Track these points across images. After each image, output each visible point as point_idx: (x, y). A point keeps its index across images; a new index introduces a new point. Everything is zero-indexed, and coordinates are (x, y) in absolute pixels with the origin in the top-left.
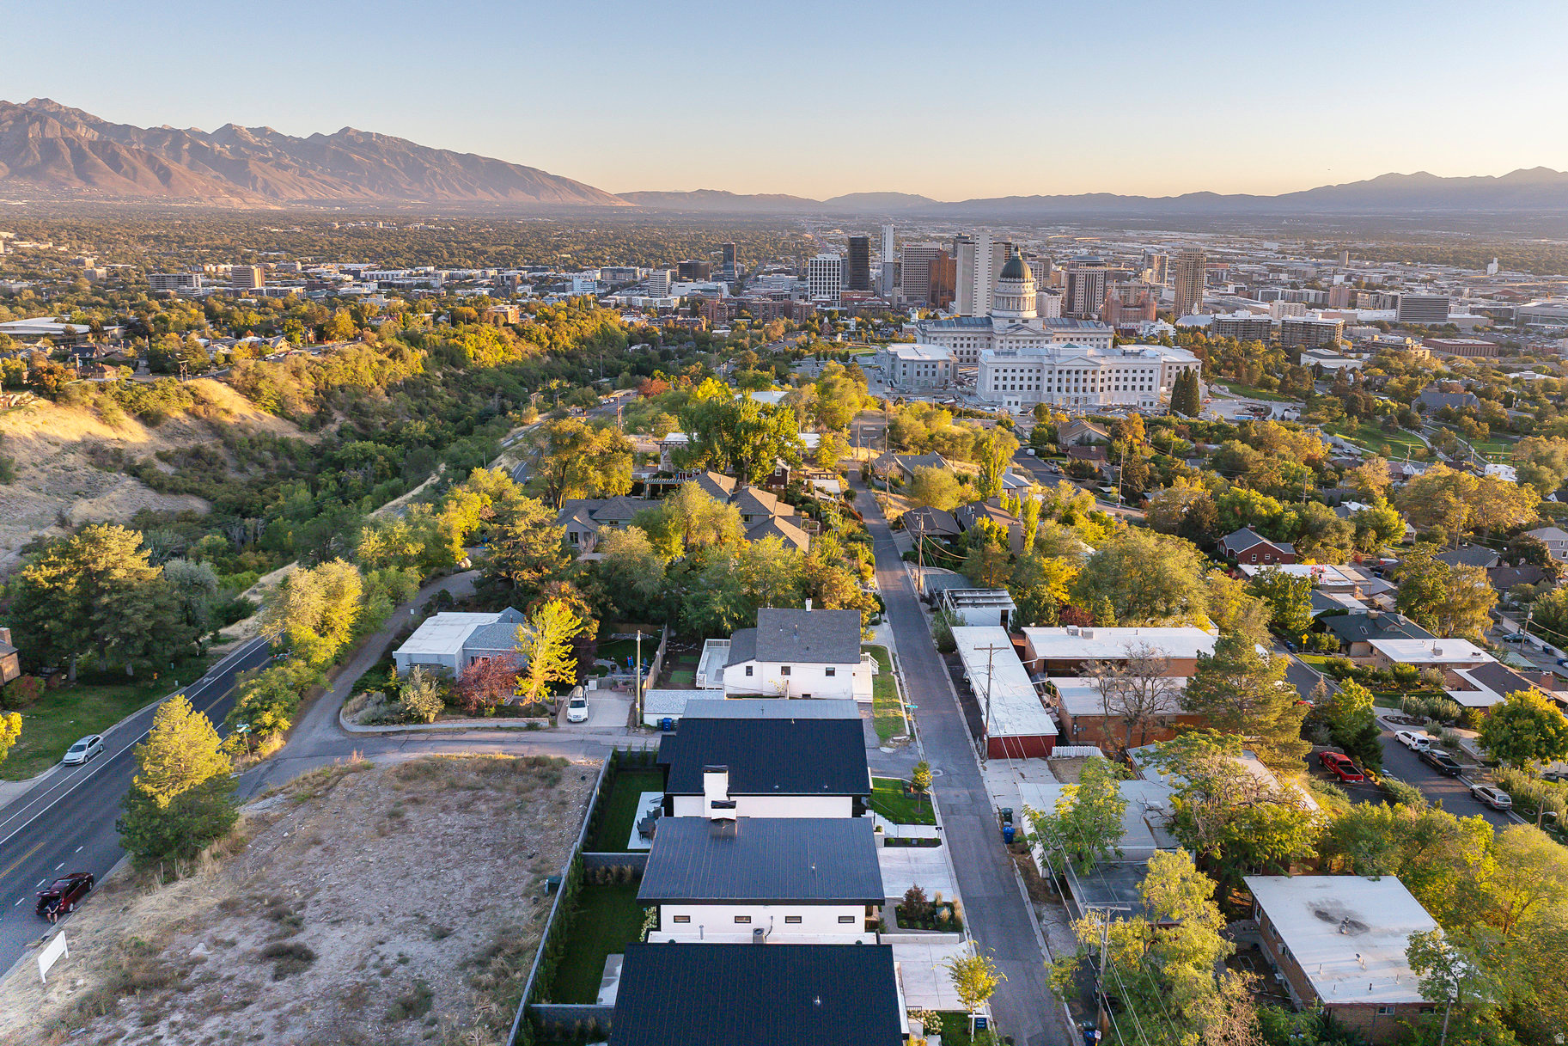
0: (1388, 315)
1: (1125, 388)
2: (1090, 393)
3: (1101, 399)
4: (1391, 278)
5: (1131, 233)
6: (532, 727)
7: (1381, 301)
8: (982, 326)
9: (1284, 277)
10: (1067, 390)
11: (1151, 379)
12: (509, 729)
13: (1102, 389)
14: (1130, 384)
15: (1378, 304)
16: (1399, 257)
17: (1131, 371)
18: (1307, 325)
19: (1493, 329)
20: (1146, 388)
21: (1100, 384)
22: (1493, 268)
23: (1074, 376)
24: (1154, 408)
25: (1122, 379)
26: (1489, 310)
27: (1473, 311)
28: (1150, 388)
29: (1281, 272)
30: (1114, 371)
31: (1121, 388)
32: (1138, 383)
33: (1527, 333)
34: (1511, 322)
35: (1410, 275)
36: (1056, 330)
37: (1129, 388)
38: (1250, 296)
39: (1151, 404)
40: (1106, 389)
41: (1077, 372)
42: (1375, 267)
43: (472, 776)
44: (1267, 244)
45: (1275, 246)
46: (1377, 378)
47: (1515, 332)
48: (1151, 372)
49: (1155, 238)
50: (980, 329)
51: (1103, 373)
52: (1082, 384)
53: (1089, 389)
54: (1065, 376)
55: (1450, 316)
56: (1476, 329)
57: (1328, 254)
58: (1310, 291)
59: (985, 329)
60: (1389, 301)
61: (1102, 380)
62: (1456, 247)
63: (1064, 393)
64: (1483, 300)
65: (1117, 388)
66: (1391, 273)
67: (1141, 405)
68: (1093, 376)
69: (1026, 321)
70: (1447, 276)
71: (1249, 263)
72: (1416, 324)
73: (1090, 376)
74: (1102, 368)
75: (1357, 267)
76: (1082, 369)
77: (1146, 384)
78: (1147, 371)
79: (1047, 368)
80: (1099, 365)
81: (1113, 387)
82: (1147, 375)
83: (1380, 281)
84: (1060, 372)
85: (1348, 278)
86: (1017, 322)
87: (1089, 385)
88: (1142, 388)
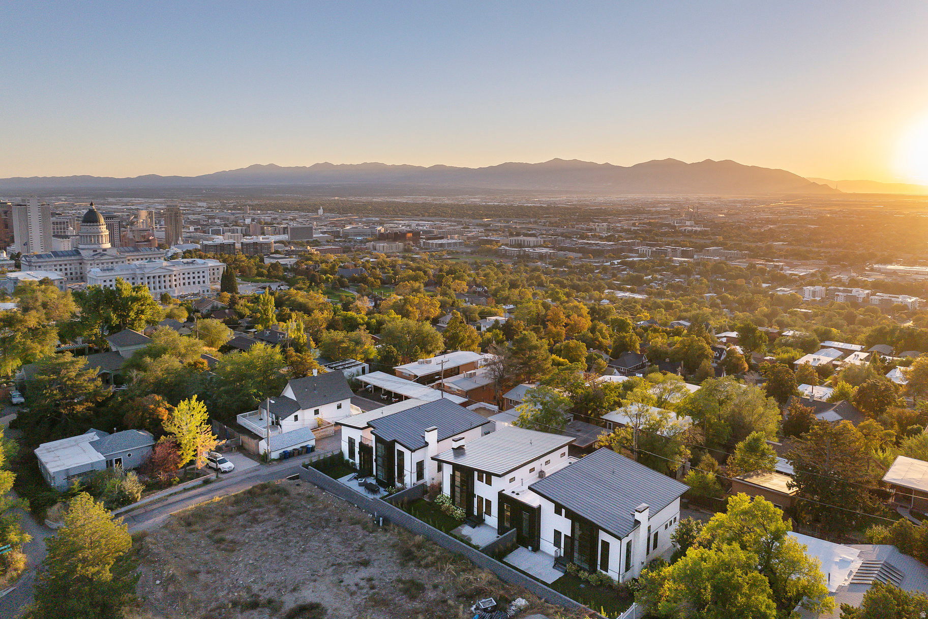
0: (284, 237)
1: (189, 283)
2: (169, 289)
3: (176, 291)
4: (275, 219)
5: (111, 200)
6: (207, 482)
7: (277, 231)
8: (74, 255)
9: (217, 221)
10: (154, 289)
11: (204, 277)
12: (194, 488)
13: (176, 286)
14: (192, 280)
15: (276, 232)
16: (275, 208)
17: (191, 273)
18: (255, 244)
19: (335, 241)
20: (201, 282)
21: (174, 283)
22: (321, 211)
23: (157, 279)
24: (209, 293)
25: (186, 278)
26: (329, 232)
27: (322, 233)
28: (204, 282)
29: (214, 218)
30: (181, 274)
31: (187, 284)
32: (197, 280)
33: (350, 242)
34: (341, 237)
35: (283, 217)
36: (126, 254)
37: (192, 283)
38: (205, 232)
39: (208, 291)
40: (178, 285)
41: (159, 277)
42: (263, 214)
43: (230, 508)
44: (199, 204)
45: (204, 204)
46: (311, 266)
47: (344, 241)
48: (203, 272)
49: (129, 202)
50: (73, 258)
51: (175, 275)
52: (163, 284)
53: (168, 286)
54: (152, 280)
55: (314, 236)
56: (328, 242)
57: (235, 208)
58: (238, 227)
59: (77, 257)
60: (282, 230)
61: (175, 280)
62: (298, 202)
63: (153, 290)
64: (325, 227)
65: (184, 284)
66: (273, 216)
67: (201, 292)
68: (169, 278)
69: (105, 250)
70: (301, 217)
71: (193, 214)
72: (300, 241)
73: (167, 279)
74: (175, 273)
75: (254, 214)
76: (163, 274)
77: (201, 280)
78: (201, 272)
79: (139, 277)
80: (173, 271)
81: (182, 284)
82: (201, 275)
83: (270, 220)
84: (148, 278)
85: (253, 220)
86: (99, 251)
87: (168, 284)
88: (199, 282)
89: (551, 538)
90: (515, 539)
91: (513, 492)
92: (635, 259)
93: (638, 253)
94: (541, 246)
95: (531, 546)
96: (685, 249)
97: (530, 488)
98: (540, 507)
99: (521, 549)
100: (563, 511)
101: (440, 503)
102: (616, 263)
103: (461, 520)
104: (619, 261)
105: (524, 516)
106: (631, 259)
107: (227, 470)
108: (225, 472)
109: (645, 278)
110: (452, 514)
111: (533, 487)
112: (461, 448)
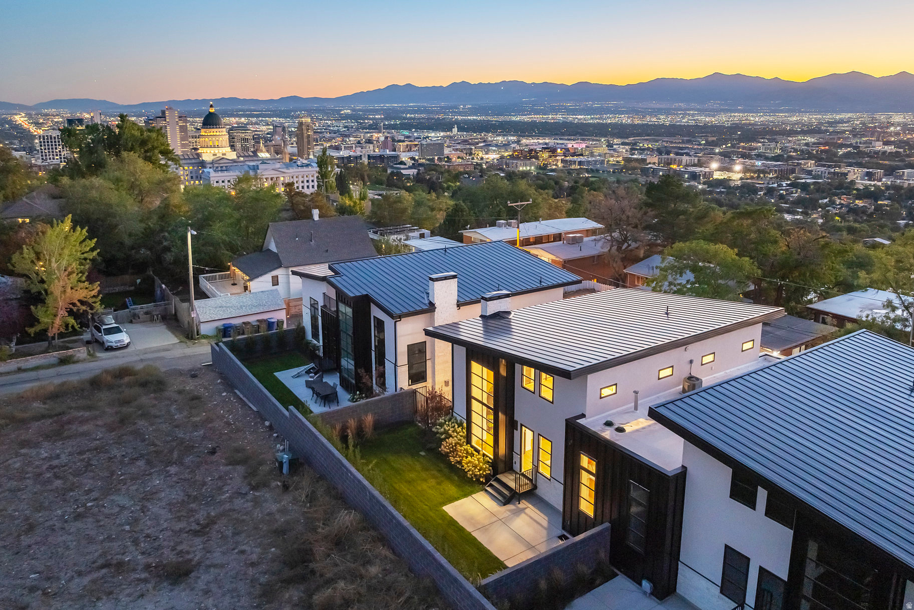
0: (415, 154)
15: (407, 149)
22: (455, 130)
23: (270, 182)
50: (193, 161)
51: (288, 179)
54: (264, 182)
55: (445, 152)
69: (224, 154)
72: (430, 157)
73: (280, 181)
74: (287, 175)
86: (218, 155)
89: (715, 568)
90: (603, 555)
91: (609, 424)
92: (808, 181)
93: (811, 175)
94: (694, 165)
95: (650, 580)
96: (871, 170)
97: (653, 414)
98: (683, 474)
99: (621, 582)
100: (762, 495)
101: (442, 434)
102: (785, 185)
103: (478, 480)
104: (789, 182)
105: (634, 494)
106: (803, 181)
107: (114, 345)
108: (110, 349)
109: (820, 201)
110: (460, 463)
111: (663, 411)
112: (501, 316)
